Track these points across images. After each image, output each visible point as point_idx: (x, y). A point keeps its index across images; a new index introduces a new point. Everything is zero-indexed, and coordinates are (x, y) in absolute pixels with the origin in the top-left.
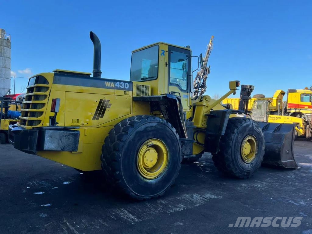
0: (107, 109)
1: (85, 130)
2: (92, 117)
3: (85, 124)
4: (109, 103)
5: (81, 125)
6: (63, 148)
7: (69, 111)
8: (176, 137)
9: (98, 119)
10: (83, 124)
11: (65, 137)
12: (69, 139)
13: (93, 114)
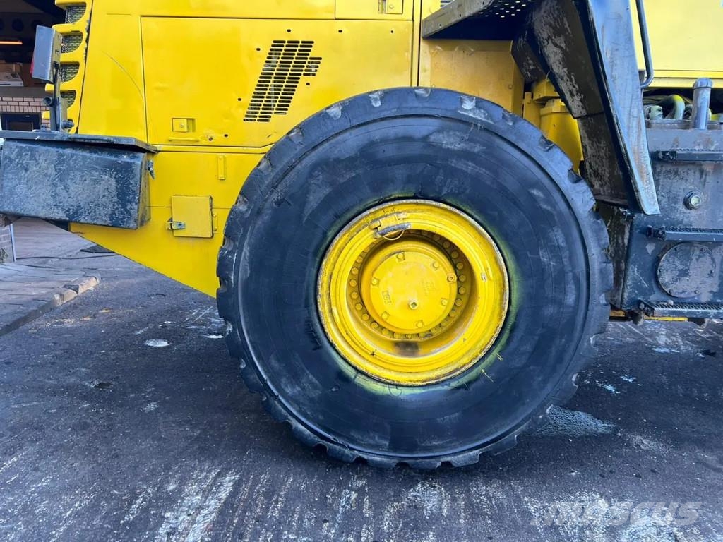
0: (303, 79)
1: (217, 158)
2: (243, 112)
3: (219, 138)
4: (312, 54)
5: (203, 142)
6: (74, 213)
7: (158, 89)
8: (569, 206)
9: (265, 118)
10: (211, 139)
11: (78, 173)
12: (96, 182)
13: (248, 99)
